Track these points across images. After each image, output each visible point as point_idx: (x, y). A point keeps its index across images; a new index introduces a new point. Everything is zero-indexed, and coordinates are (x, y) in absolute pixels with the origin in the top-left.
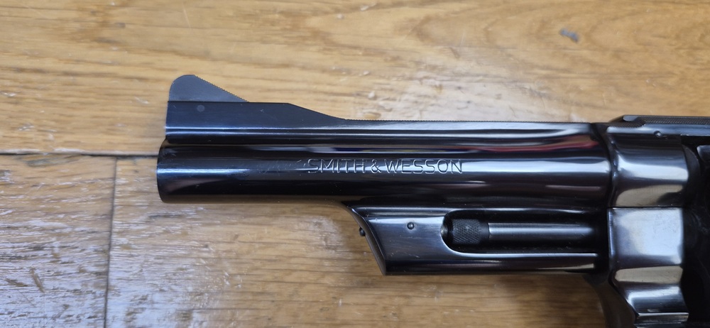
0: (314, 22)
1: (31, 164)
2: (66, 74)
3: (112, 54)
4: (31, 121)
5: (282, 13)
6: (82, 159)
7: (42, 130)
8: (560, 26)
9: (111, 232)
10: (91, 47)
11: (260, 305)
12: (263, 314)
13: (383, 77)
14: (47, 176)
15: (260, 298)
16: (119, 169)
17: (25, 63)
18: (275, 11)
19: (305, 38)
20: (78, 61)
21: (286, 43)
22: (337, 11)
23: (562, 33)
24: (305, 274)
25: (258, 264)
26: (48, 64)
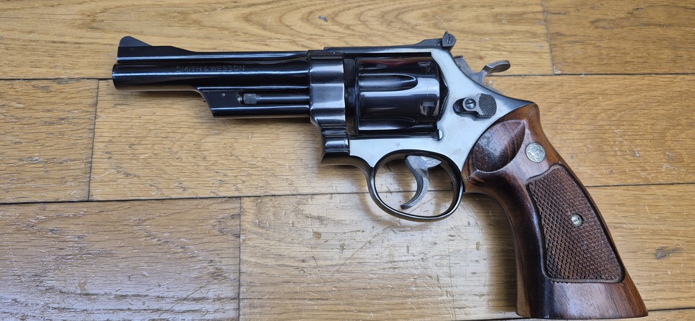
0: (194, 16)
1: (59, 83)
2: (76, 43)
3: (97, 34)
4: (59, 64)
5: (178, 12)
6: (82, 80)
7: (64, 68)
8: (319, 14)
9: (96, 112)
10: (87, 31)
11: (164, 142)
12: (166, 146)
13: (228, 41)
14: (67, 88)
15: (166, 139)
16: (100, 84)
17: (56, 39)
18: (175, 12)
19: (189, 24)
20: (81, 38)
21: (180, 26)
22: (206, 11)
23: (320, 18)
24: (186, 129)
25: (164, 124)
26: (67, 39)
